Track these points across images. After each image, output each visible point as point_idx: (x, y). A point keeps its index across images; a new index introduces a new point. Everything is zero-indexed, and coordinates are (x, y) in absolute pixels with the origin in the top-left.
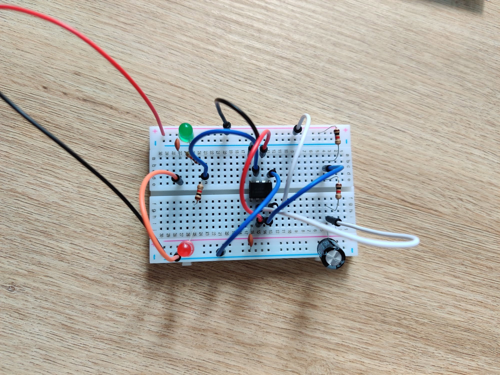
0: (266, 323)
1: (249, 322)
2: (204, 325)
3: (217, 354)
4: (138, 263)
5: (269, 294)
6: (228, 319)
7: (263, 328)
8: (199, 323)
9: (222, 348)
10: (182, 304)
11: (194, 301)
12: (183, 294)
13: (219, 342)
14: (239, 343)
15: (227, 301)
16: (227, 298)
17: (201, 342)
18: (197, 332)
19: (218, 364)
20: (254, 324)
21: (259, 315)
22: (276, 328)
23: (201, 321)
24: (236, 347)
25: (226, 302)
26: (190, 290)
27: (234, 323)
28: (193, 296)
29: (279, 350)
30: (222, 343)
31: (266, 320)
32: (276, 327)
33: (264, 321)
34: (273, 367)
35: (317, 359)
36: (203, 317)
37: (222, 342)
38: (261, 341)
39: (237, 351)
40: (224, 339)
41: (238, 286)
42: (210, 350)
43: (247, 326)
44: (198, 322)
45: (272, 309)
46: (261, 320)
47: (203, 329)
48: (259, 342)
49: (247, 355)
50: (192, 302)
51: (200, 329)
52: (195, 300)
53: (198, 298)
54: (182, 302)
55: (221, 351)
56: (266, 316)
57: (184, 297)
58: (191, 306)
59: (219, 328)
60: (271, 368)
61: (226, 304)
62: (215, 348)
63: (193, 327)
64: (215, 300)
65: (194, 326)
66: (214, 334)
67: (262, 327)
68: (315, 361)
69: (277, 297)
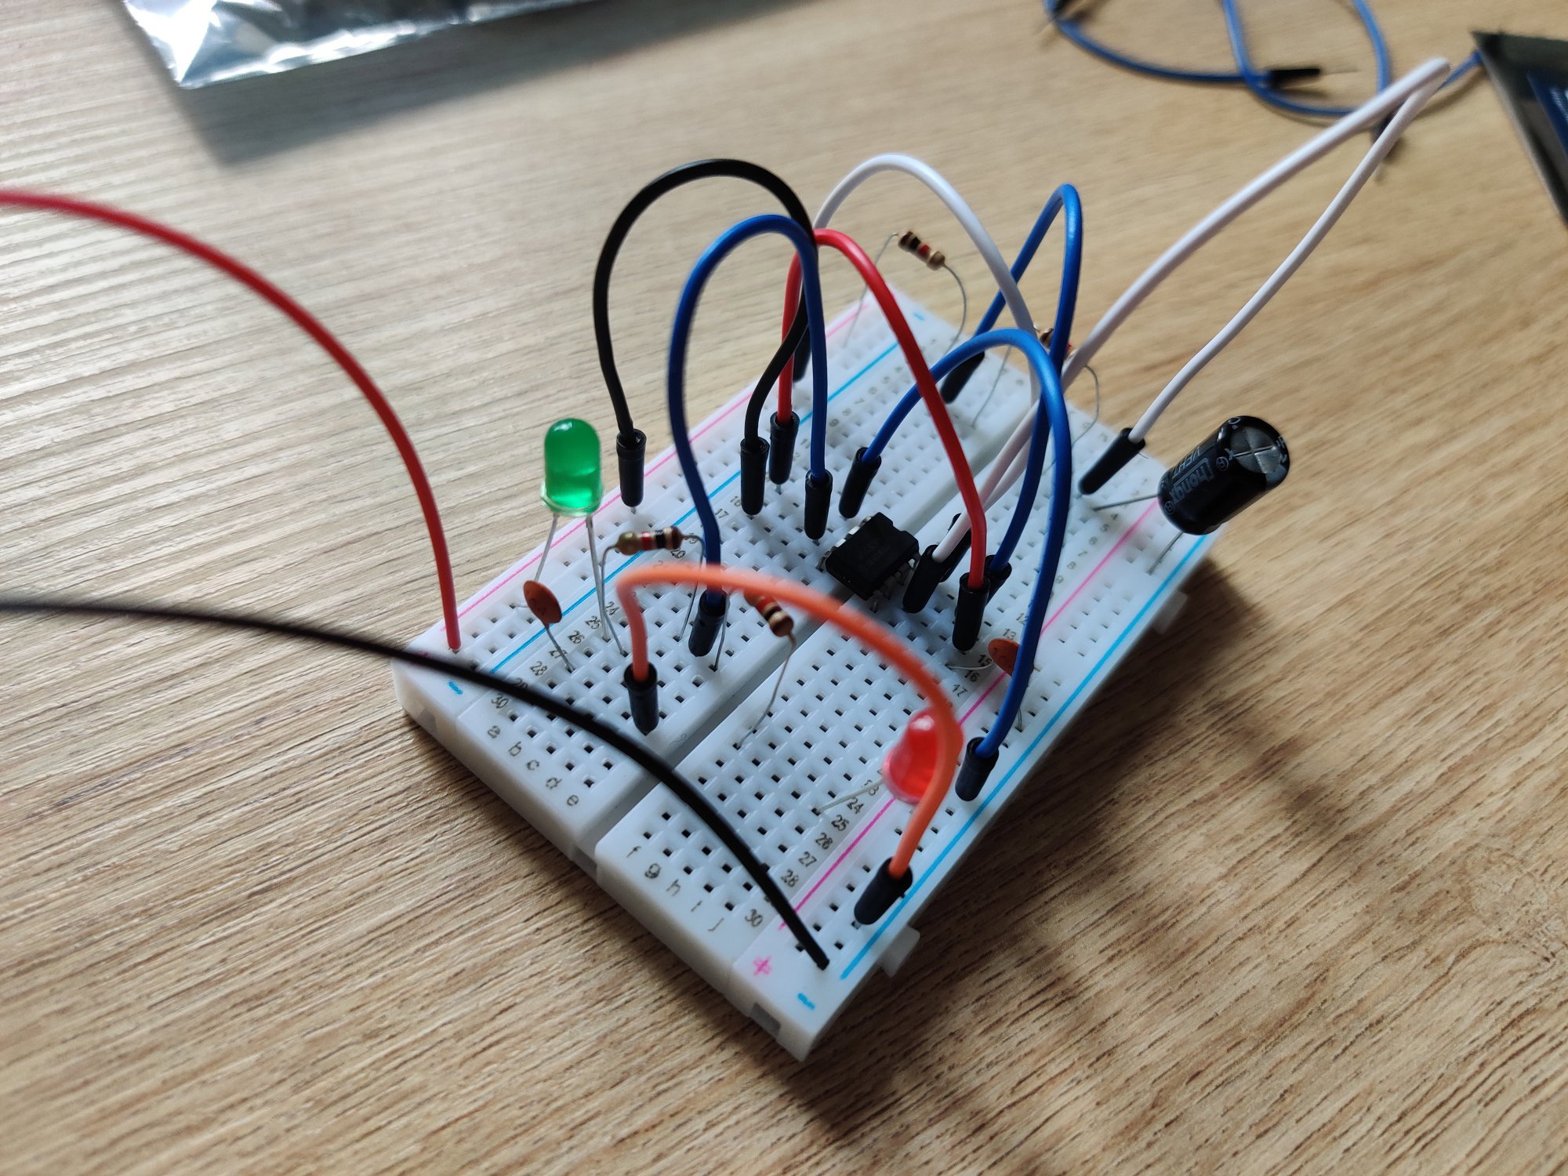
0: (1259, 903)
1: (1221, 947)
2: (1138, 1088)
3: (1270, 1134)
4: (755, 1120)
5: (1173, 825)
6: (1169, 1000)
7: (1269, 926)
8: (1124, 1100)
9: (1259, 1100)
10: (1015, 1098)
11: (1032, 1051)
12: (983, 1065)
13: (1229, 1090)
14: (1271, 1033)
15: (1110, 953)
16: (1101, 945)
17: (1191, 1148)
18: (1147, 1136)
19: (1305, 1157)
20: (1240, 939)
21: (1219, 902)
22: (1292, 891)
23: (1120, 1090)
24: (1282, 1055)
25: (1111, 959)
26: (985, 1031)
27: (1196, 993)
28: (1015, 1041)
29: (1370, 937)
30: (1241, 1085)
31: (1247, 895)
32: (1289, 887)
33: (1246, 903)
34: (1414, 997)
35: (1460, 862)
36: (1110, 1071)
37: (1238, 1083)
38: (1307, 962)
39: (1297, 1061)
40: (1229, 1068)
41: (1085, 886)
42: (1240, 1147)
43: (1232, 965)
44: (1113, 1101)
45: (1227, 852)
46: (1238, 908)
47: (1148, 1105)
48: (1310, 970)
49: (1330, 1041)
50: (1031, 1059)
51: (1144, 1113)
52: (1033, 1045)
53: (1036, 1031)
54: (1008, 1092)
55: (1264, 1110)
56: (1236, 886)
57: (995, 1070)
58: (1044, 1078)
59: (1183, 1052)
60: (1416, 1006)
61: (1116, 963)
62: (1243, 1120)
63: (1121, 1134)
64: (1078, 983)
65: (1121, 1127)
66: (1193, 1083)
67: (1263, 925)
68: (1463, 871)
69: (1200, 810)
